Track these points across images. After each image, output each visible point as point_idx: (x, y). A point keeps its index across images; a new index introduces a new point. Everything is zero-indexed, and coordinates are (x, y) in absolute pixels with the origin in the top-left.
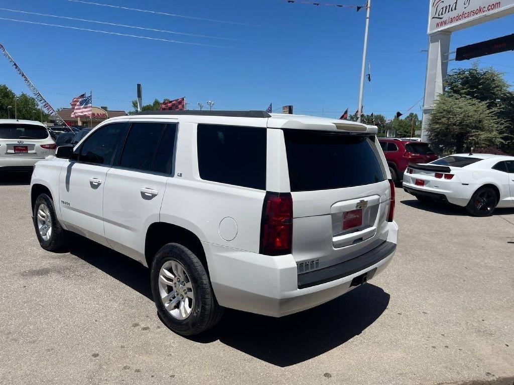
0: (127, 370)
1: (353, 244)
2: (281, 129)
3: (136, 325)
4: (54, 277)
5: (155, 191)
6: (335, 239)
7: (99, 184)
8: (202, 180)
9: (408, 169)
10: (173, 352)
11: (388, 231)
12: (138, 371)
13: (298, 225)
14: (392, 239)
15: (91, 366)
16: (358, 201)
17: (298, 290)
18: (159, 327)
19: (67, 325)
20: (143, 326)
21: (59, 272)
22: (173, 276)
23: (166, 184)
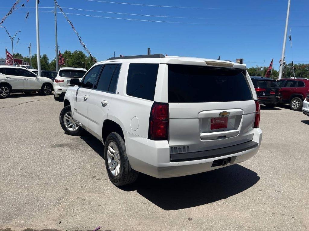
0: (78, 199)
1: (217, 139)
2: (167, 64)
3: (95, 177)
4: (66, 149)
5: (107, 102)
6: (202, 134)
7: (87, 98)
8: (127, 95)
9: (307, 99)
10: (107, 194)
11: (253, 134)
12: (83, 200)
13: (173, 123)
14: (256, 139)
15: (62, 194)
16: (222, 111)
17: (170, 162)
18: (106, 180)
19: (60, 173)
20: (97, 178)
21: (70, 146)
22: (114, 151)
23: (112, 98)
